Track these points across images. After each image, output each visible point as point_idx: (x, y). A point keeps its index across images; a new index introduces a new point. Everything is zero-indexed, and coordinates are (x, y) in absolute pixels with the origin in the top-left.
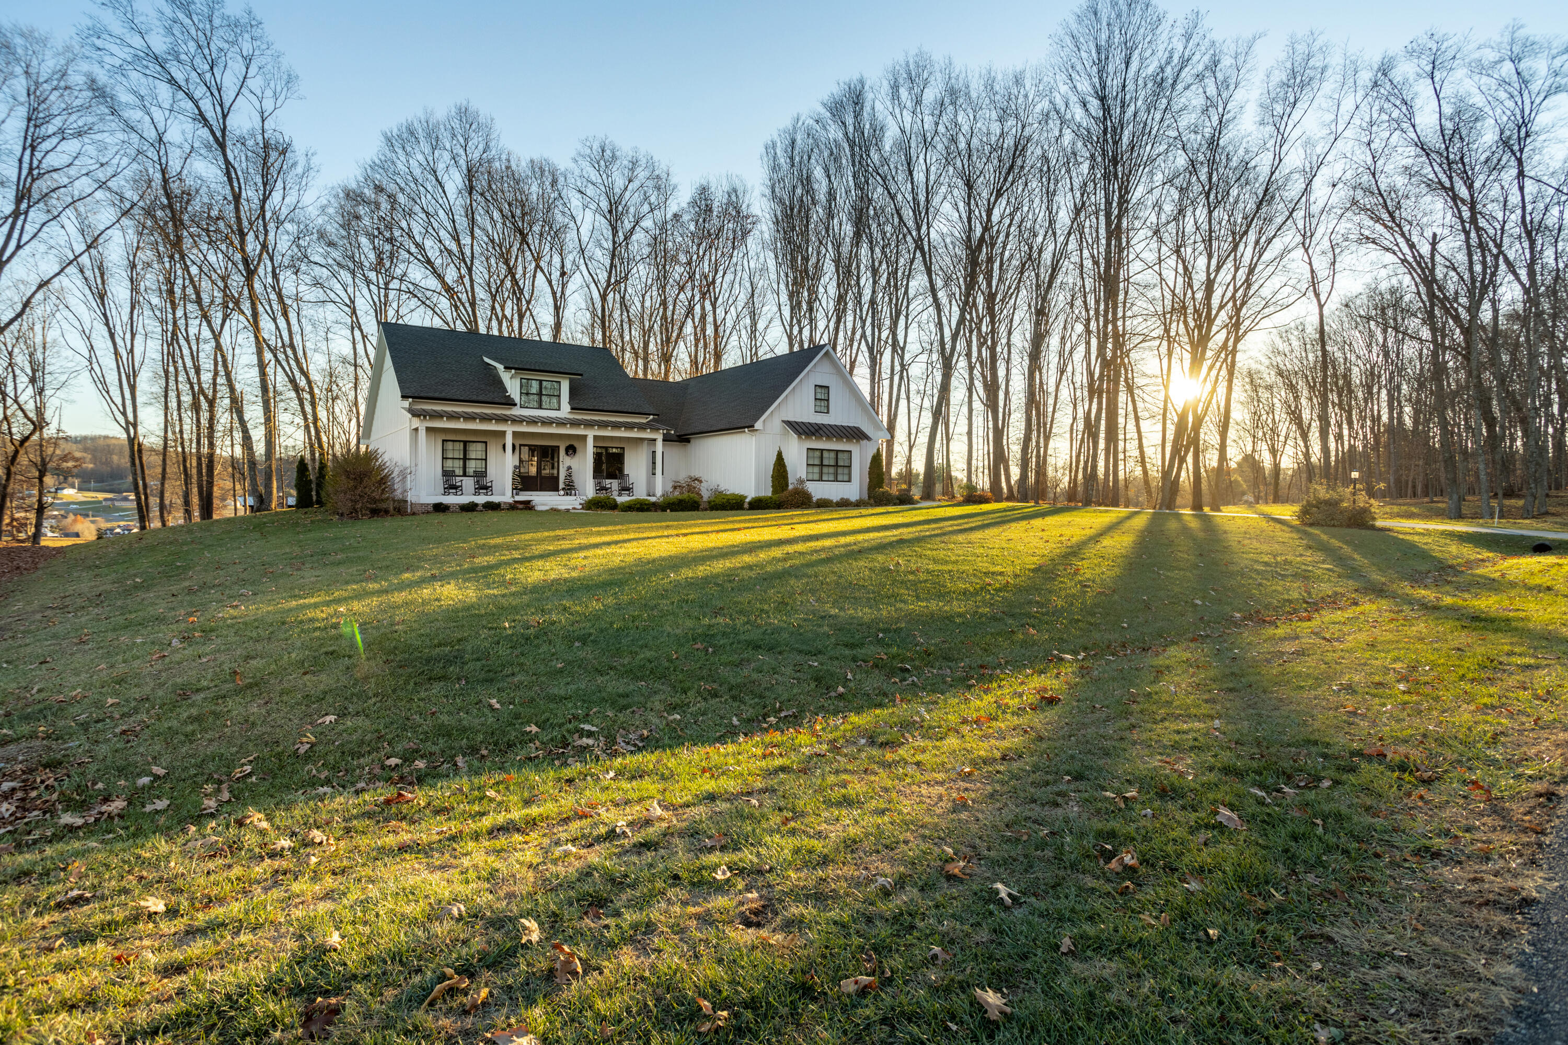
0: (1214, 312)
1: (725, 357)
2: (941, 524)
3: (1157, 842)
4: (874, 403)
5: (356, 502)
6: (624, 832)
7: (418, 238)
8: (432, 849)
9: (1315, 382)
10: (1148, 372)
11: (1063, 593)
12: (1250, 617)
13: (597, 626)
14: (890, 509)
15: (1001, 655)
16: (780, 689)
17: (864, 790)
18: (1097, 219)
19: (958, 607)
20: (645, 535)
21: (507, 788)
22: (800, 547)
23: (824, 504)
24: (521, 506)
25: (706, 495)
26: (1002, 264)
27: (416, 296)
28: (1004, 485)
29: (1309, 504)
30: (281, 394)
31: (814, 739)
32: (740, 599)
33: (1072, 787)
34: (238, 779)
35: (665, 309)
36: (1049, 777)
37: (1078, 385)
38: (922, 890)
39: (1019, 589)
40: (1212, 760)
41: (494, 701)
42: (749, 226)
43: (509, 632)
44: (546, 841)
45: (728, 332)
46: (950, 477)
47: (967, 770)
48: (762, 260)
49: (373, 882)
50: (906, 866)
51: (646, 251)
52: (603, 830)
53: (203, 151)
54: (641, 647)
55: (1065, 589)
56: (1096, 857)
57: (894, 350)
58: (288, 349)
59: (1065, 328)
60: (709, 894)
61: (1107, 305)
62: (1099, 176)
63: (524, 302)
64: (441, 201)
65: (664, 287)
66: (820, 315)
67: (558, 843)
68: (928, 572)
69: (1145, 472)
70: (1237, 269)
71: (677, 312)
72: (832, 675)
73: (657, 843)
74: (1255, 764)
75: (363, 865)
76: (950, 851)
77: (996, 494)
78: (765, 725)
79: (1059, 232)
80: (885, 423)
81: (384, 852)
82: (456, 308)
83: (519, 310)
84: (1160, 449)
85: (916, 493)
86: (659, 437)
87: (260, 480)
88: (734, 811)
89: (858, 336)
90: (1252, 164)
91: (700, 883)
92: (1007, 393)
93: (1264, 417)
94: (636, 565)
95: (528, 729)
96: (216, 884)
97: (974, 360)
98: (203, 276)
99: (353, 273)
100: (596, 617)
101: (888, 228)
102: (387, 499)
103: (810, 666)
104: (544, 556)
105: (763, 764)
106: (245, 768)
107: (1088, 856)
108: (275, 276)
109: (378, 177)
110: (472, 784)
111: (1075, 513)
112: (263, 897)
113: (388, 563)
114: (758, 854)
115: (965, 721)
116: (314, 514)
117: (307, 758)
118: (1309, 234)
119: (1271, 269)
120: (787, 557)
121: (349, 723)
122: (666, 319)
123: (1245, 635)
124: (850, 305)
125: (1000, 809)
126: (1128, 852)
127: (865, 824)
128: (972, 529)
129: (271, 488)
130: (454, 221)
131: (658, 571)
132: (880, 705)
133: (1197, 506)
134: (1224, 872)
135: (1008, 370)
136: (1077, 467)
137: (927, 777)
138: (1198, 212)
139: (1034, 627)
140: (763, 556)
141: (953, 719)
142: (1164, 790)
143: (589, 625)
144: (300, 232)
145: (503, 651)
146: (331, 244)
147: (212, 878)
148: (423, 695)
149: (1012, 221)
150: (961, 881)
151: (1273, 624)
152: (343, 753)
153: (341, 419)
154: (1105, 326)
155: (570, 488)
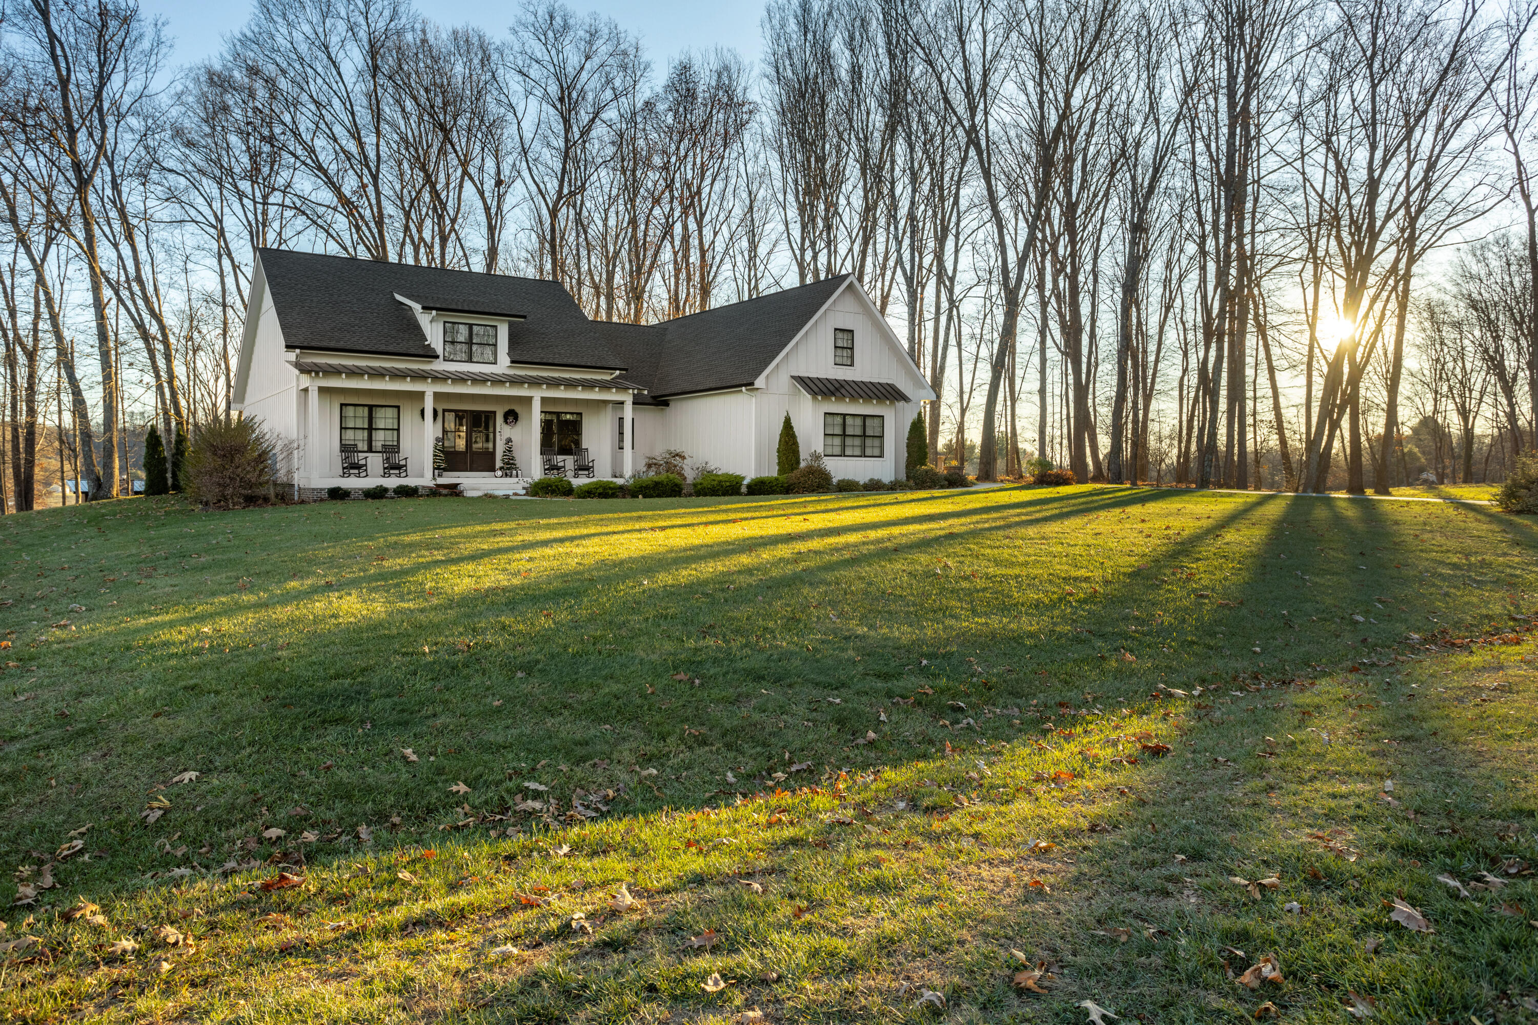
0: (1378, 224)
1: (714, 292)
2: (1006, 513)
3: (1308, 946)
4: (914, 353)
5: (225, 486)
6: (582, 928)
7: (307, 137)
8: (325, 951)
9: (1522, 317)
10: (1287, 306)
11: (1171, 606)
12: (1433, 640)
13: (546, 650)
14: (937, 493)
15: (1087, 690)
16: (790, 734)
17: (904, 870)
18: (1216, 99)
19: (1028, 624)
20: (610, 529)
21: (426, 868)
22: (815, 544)
23: (847, 487)
24: (444, 492)
25: (690, 475)
26: (1084, 165)
27: (304, 213)
28: (1089, 460)
29: (1515, 482)
30: (123, 344)
31: (837, 802)
32: (736, 614)
33: (1188, 869)
34: (65, 858)
35: (635, 229)
36: (1156, 856)
37: (1189, 325)
38: (984, 1008)
39: (1112, 601)
40: (1383, 835)
41: (409, 751)
42: (745, 117)
43: (430, 659)
44: (478, 940)
45: (718, 259)
46: (1016, 450)
47: (1043, 844)
48: (762, 162)
49: (245, 996)
50: (962, 976)
51: (610, 150)
52: (554, 924)
53: (18, 20)
54: (606, 678)
55: (1174, 600)
56: (1222, 967)
57: (940, 281)
58: (134, 284)
59: (1171, 248)
60: (696, 1011)
61: (1229, 217)
62: (1218, 41)
63: (448, 222)
64: (335, 87)
65: (632, 200)
66: (841, 234)
67: (493, 942)
68: (988, 577)
69: (1283, 441)
70: (1411, 164)
71: (651, 233)
72: (859, 716)
73: (627, 942)
74: (1444, 842)
75: (233, 973)
76: (1021, 955)
77: (1078, 472)
78: (770, 783)
79: (1163, 119)
80: (928, 379)
81: (260, 955)
82: (358, 228)
83: (441, 231)
84: (1303, 410)
85: (971, 472)
86: (628, 398)
87: (97, 458)
88: (729, 898)
89: (891, 263)
90: (1435, 17)
91: (685, 997)
92: (1093, 335)
93: (1450, 365)
94: (598, 569)
95: (455, 788)
96: (33, 1000)
97: (1047, 294)
98: (19, 186)
99: (220, 183)
100: (545, 638)
101: (932, 119)
102: (267, 482)
103: (830, 703)
104: (474, 557)
105: (768, 835)
106: (75, 843)
107: (1211, 965)
108: (115, 186)
109: (252, 55)
110: (380, 862)
111: (1186, 498)
112: (97, 1018)
113: (269, 568)
114: (762, 958)
115: (1039, 779)
116: (171, 502)
117: (159, 828)
118: (1514, 112)
119: (1460, 162)
120: (799, 557)
121: (215, 782)
122: (636, 242)
123: (1426, 664)
124: (882, 221)
125: (1089, 899)
126: (1267, 961)
127: (905, 917)
128: (1046, 519)
129: (112, 468)
130: (353, 114)
131: (627, 577)
132: (924, 757)
133: (1356, 488)
134: (1404, 992)
135: (1093, 305)
136: (1189, 435)
137: (989, 853)
138: (1356, 87)
139: (1131, 651)
140: (766, 555)
141: (1023, 775)
142: (1315, 876)
143: (535, 648)
144: (148, 128)
145: (421, 684)
146: (190, 144)
147: (27, 993)
148: (314, 743)
149: (1098, 104)
150: (1037, 997)
151: (1467, 648)
152: (207, 822)
153: (204, 377)
154: (1227, 245)
155: (510, 468)
